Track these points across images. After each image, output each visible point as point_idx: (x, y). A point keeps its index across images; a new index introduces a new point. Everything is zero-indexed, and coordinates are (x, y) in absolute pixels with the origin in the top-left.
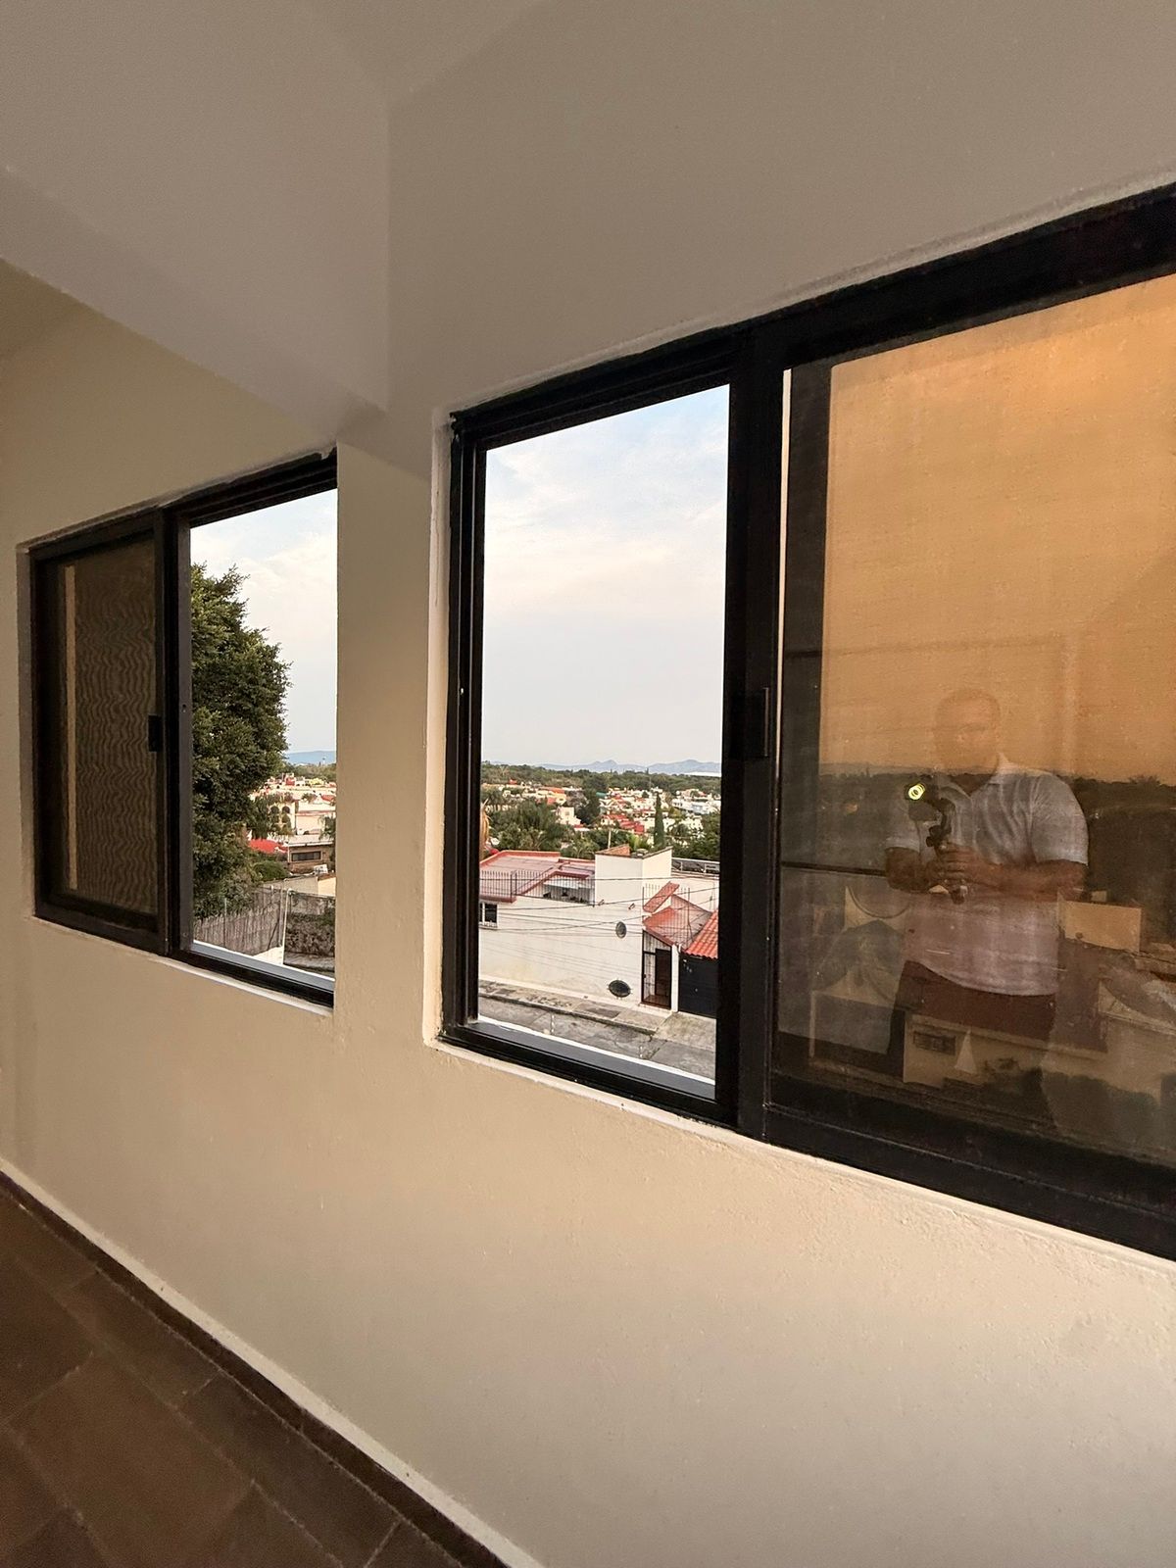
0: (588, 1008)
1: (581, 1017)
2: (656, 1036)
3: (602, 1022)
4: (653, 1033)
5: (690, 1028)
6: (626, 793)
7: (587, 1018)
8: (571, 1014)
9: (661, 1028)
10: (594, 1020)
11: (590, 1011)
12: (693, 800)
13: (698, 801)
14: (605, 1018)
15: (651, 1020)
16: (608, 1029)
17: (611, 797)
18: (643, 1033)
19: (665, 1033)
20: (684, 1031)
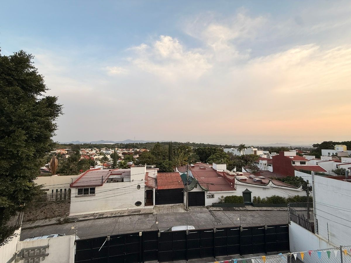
0: (131, 212)
1: (131, 215)
2: (154, 214)
3: (137, 215)
4: (153, 213)
5: (160, 209)
6: (86, 149)
7: (132, 215)
8: (127, 215)
9: (154, 211)
10: (135, 215)
11: (132, 212)
12: (106, 150)
13: (107, 150)
14: (138, 213)
15: (150, 209)
16: (140, 216)
17: (81, 151)
18: (150, 214)
19: (155, 212)
20: (159, 210)
